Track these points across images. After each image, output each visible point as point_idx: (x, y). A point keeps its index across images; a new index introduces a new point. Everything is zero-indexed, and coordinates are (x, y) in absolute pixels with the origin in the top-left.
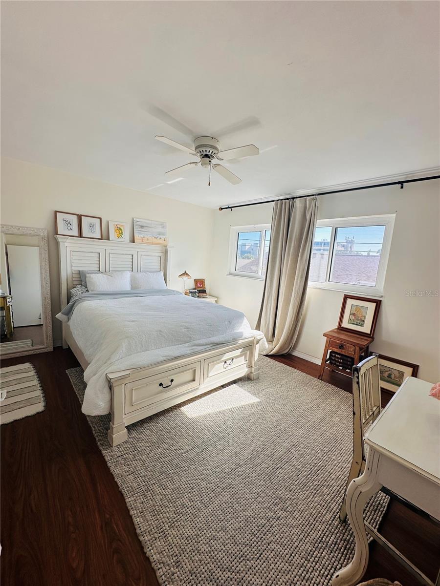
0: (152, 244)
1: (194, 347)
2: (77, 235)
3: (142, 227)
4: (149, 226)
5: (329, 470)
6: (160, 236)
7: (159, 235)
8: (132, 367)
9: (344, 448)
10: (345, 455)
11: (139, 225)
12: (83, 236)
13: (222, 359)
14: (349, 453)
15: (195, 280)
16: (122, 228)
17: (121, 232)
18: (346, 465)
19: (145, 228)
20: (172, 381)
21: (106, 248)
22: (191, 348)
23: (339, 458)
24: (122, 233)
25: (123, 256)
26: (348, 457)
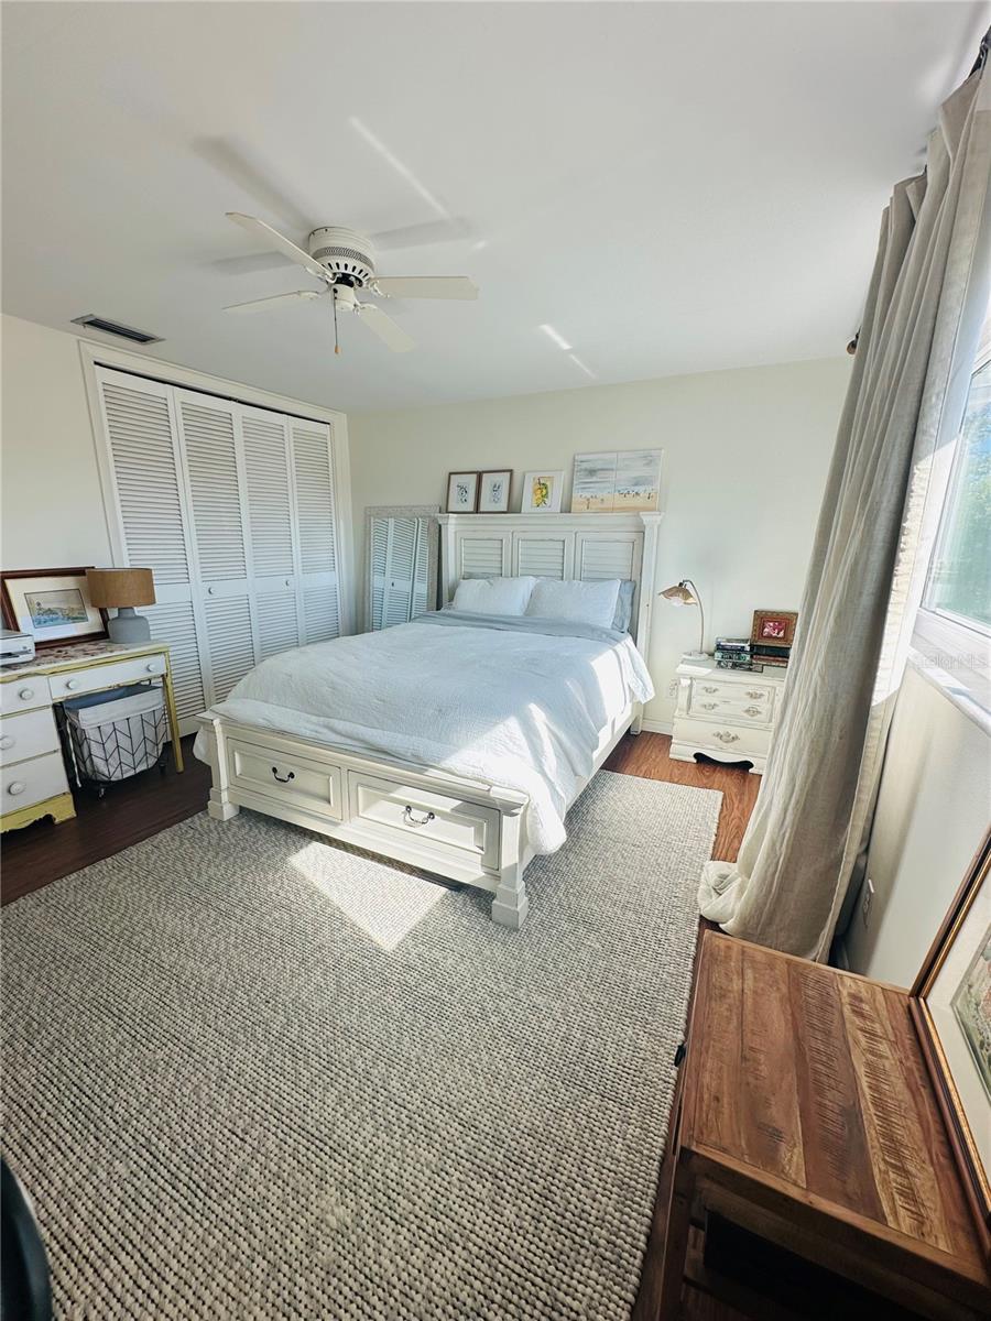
0: (613, 510)
1: (321, 730)
2: (472, 510)
3: (592, 472)
4: (610, 467)
5: (77, 1149)
6: (636, 489)
7: (636, 485)
8: (226, 714)
9: (162, 1221)
10: (129, 1216)
11: (586, 470)
12: (482, 510)
13: (392, 795)
14: (137, 1239)
15: (756, 612)
16: (548, 483)
17: (544, 491)
18: (85, 1214)
19: (600, 474)
20: (292, 775)
21: (512, 529)
22: (317, 728)
23: (117, 1190)
24: (546, 495)
25: (541, 544)
26: (114, 1230)
